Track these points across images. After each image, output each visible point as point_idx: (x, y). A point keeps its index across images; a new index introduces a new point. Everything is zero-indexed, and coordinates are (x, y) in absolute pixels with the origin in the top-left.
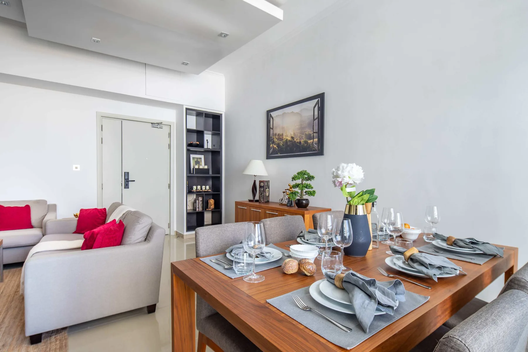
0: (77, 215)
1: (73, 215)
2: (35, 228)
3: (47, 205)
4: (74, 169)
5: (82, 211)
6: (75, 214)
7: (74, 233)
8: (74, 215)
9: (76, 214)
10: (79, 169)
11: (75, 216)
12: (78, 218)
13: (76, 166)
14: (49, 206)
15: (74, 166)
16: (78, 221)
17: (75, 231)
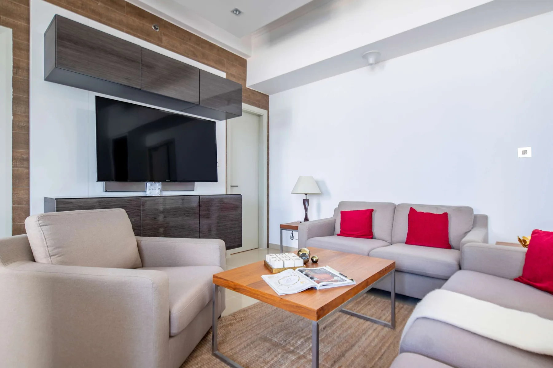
0: (525, 241)
1: (517, 239)
2: (454, 248)
3: (473, 215)
4: (520, 155)
5: (536, 234)
6: (522, 239)
7: (516, 280)
8: (520, 240)
9: (524, 237)
10: (529, 155)
11: (523, 242)
12: (526, 249)
13: (524, 149)
14: (476, 217)
15: (520, 150)
16: (527, 254)
17: (520, 277)
